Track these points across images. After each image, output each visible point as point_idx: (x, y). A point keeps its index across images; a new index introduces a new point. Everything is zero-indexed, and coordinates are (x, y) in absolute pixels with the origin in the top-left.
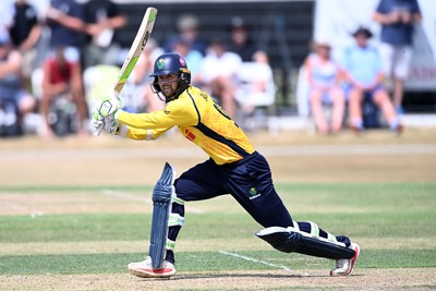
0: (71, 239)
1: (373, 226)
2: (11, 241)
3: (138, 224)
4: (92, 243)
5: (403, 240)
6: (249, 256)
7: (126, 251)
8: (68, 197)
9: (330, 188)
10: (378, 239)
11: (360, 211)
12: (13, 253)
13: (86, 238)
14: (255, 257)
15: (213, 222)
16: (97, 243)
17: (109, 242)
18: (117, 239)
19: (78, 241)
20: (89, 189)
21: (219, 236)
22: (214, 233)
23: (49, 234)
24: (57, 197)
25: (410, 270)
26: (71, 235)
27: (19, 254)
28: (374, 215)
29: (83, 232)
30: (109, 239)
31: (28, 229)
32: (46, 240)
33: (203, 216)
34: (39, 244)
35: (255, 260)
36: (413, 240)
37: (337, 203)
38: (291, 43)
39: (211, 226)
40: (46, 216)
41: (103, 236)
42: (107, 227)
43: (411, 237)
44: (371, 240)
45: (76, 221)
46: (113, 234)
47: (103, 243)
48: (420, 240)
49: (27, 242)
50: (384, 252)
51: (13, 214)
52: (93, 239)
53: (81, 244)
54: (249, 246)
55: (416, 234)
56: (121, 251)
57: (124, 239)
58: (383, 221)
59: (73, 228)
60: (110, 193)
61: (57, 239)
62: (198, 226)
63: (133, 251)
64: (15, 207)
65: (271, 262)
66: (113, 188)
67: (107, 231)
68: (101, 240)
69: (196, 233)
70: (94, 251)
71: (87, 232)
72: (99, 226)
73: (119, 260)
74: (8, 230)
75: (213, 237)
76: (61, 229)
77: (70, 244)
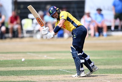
0: (18, 66)
1: (102, 62)
3: (37, 62)
4: (24, 68)
5: (110, 66)
6: (68, 71)
7: (34, 69)
10: (103, 66)
11: (98, 58)
13: (23, 66)
15: (58, 61)
16: (26, 67)
18: (31, 66)
20: (23, 53)
21: (59, 65)
22: (58, 64)
23: (12, 65)
24: (15, 55)
25: (112, 74)
26: (18, 64)
27: (4, 70)
28: (102, 59)
30: (29, 66)
31: (7, 64)
32: (12, 67)
33: (55, 60)
34: (10, 68)
35: (70, 72)
36: (113, 66)
38: (79, 12)
39: (57, 63)
40: (12, 60)
42: (29, 63)
43: (112, 65)
44: (101, 66)
46: (30, 65)
47: (28, 67)
48: (115, 66)
49: (6, 67)
50: (105, 69)
53: (21, 68)
54: (68, 68)
55: (114, 64)
56: (32, 69)
57: (33, 66)
58: (105, 61)
60: (29, 54)
61: (14, 66)
62: (53, 63)
63: (35, 70)
64: (3, 58)
66: (30, 52)
67: (28, 64)
68: (27, 66)
69: (53, 64)
70: (25, 70)
71: (23, 64)
72: (26, 63)
73: (32, 72)
74: (1, 64)
75: (58, 66)
77: (18, 68)
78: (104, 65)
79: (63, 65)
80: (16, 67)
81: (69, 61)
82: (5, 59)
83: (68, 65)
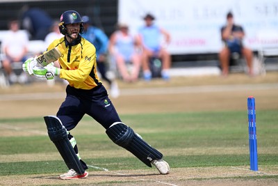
1: (161, 141)
3: (11, 144)
5: (180, 149)
7: (4, 161)
9: (132, 117)
11: (152, 131)
28: (160, 134)
36: (186, 149)
43: (185, 147)
48: (191, 149)
55: (188, 145)
57: (3, 154)
58: (166, 138)
63: (8, 161)
65: (96, 166)
78: (164, 147)
81: (86, 140)
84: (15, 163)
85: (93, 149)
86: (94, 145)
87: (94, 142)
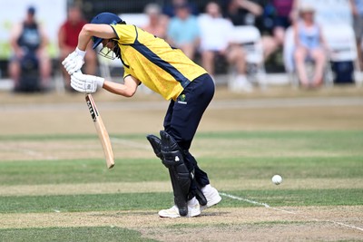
0: (80, 181)
1: (345, 168)
2: (27, 184)
3: (139, 167)
4: (98, 185)
6: (235, 195)
7: (128, 191)
8: (79, 145)
9: (309, 135)
12: (28, 194)
13: (92, 180)
14: (240, 196)
16: (102, 184)
17: (113, 184)
18: (120, 180)
19: (86, 182)
23: (60, 176)
26: (79, 177)
27: (34, 194)
28: (346, 159)
29: (91, 175)
30: (114, 181)
31: (43, 173)
32: (58, 182)
34: (51, 186)
35: (240, 199)
37: (314, 148)
40: (59, 161)
41: (108, 179)
45: (84, 166)
46: (117, 176)
47: (108, 184)
49: (41, 183)
50: (353, 191)
51: (30, 159)
52: (99, 181)
53: (88, 185)
54: (234, 186)
56: (123, 191)
57: (126, 181)
58: (353, 164)
59: (82, 172)
60: (116, 141)
61: (67, 181)
63: (133, 191)
64: (32, 153)
65: (254, 200)
66: (118, 137)
68: (105, 181)
70: (99, 192)
71: (94, 175)
73: (121, 199)
74: (25, 173)
76: (70, 173)
77: (79, 185)
78: (349, 177)
79: (223, 178)
80: (72, 183)
81: (242, 165)
82: (40, 157)
83: (236, 177)
84: (142, 194)
85: (251, 178)
86: (253, 172)
87: (254, 168)
